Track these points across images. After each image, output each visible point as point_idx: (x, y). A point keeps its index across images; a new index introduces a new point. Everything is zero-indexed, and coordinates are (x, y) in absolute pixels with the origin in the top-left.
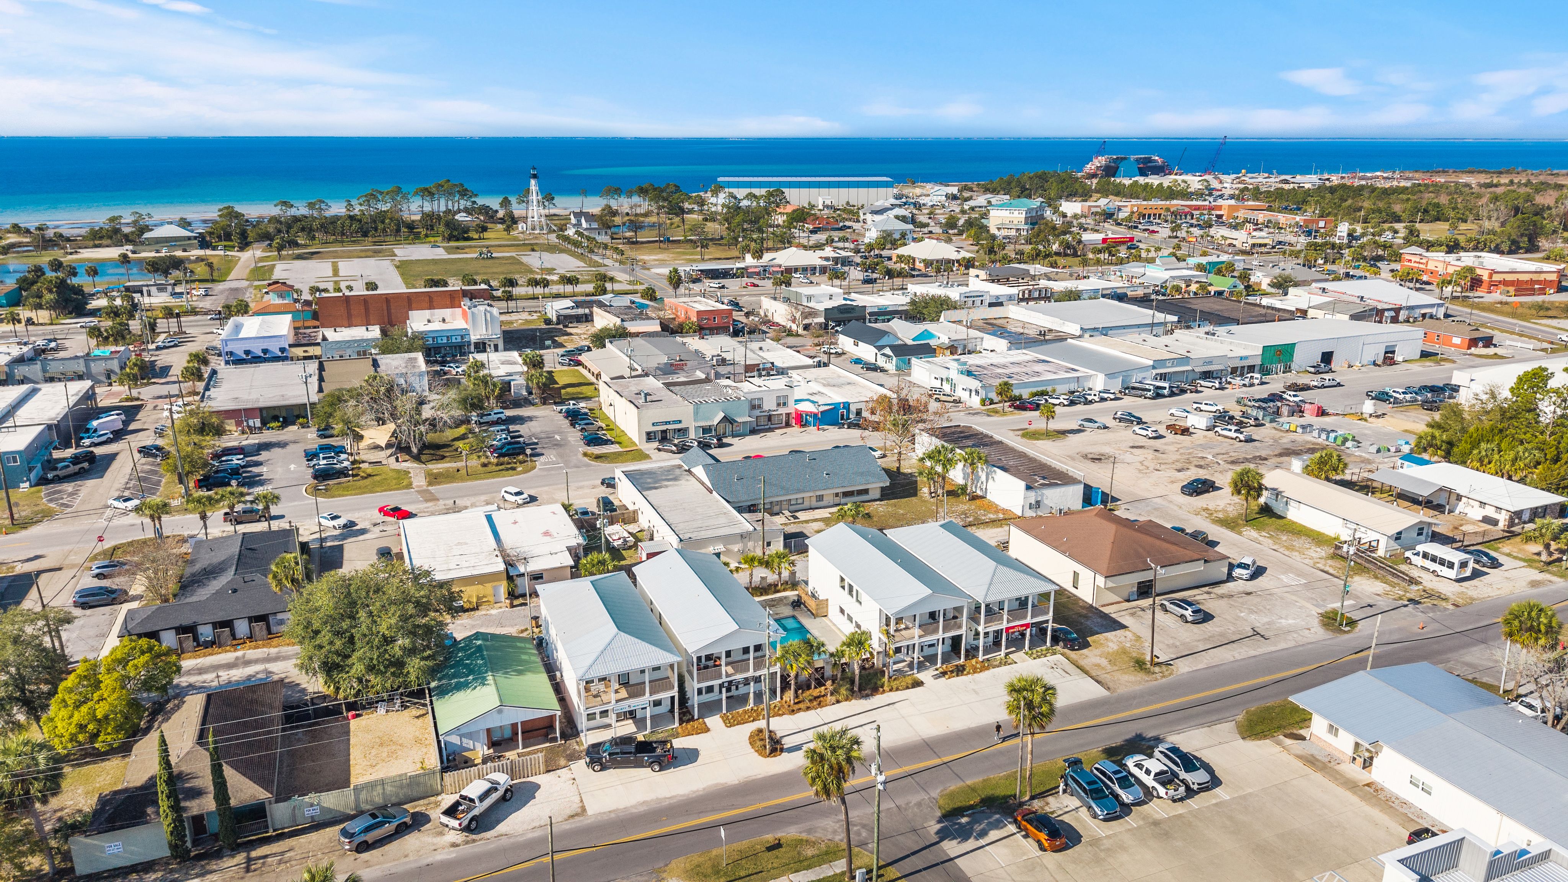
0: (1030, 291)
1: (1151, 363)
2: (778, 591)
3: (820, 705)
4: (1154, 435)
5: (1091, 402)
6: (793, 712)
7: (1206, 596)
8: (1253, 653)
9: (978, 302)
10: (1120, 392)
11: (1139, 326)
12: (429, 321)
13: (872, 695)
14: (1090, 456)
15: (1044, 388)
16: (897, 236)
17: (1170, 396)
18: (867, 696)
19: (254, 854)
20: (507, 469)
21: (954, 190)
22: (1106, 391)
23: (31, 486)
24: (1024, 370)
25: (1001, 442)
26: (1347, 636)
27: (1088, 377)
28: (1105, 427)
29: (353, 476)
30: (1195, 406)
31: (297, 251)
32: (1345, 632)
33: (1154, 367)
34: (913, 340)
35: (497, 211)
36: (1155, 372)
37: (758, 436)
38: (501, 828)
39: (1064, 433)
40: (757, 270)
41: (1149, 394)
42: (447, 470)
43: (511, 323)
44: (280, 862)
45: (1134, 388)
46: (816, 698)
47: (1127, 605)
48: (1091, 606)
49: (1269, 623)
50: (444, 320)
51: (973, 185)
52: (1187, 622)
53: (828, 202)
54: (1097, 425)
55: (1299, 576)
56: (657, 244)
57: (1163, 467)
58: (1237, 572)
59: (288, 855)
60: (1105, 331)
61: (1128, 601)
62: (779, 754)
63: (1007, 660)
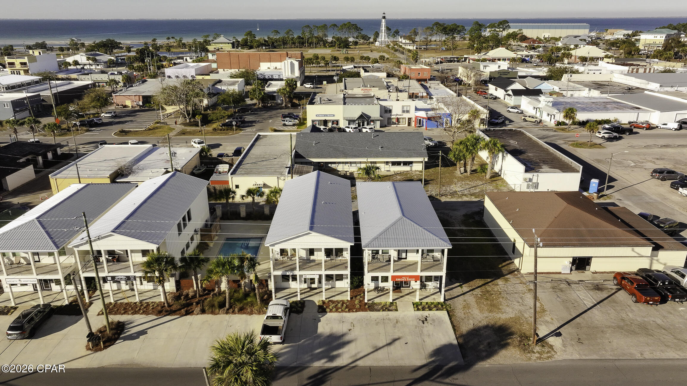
0: (638, 69)
6: (160, 313)
12: (268, 68)
15: (608, 118)
16: (572, 47)
24: (598, 106)
25: (535, 141)
27: (647, 113)
34: (534, 87)
42: (195, 131)
53: (547, 36)
56: (435, 51)
62: (101, 350)
63: (390, 306)
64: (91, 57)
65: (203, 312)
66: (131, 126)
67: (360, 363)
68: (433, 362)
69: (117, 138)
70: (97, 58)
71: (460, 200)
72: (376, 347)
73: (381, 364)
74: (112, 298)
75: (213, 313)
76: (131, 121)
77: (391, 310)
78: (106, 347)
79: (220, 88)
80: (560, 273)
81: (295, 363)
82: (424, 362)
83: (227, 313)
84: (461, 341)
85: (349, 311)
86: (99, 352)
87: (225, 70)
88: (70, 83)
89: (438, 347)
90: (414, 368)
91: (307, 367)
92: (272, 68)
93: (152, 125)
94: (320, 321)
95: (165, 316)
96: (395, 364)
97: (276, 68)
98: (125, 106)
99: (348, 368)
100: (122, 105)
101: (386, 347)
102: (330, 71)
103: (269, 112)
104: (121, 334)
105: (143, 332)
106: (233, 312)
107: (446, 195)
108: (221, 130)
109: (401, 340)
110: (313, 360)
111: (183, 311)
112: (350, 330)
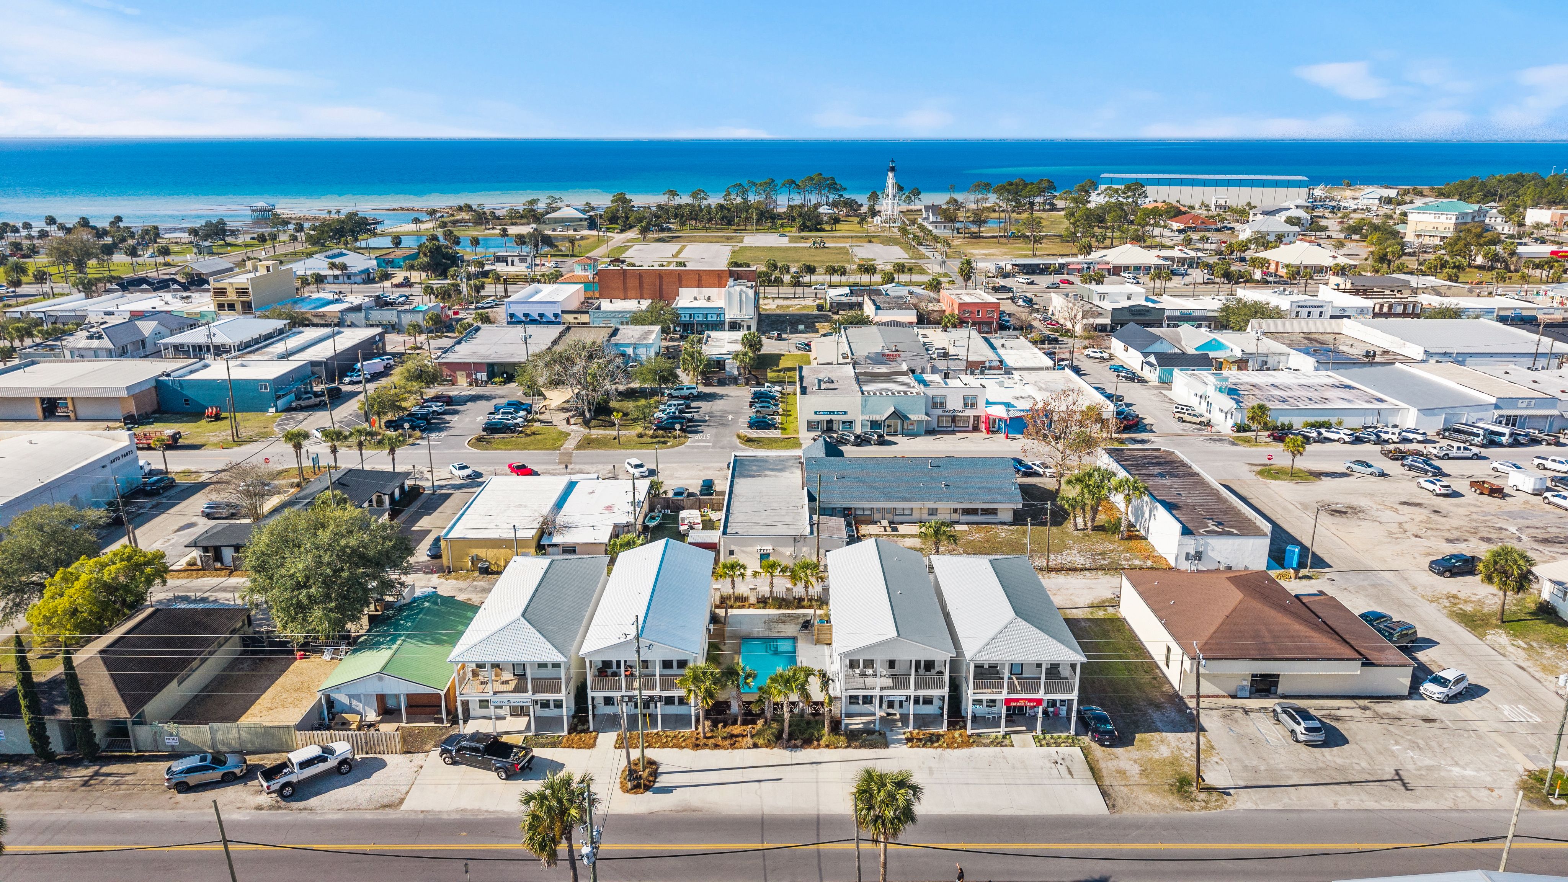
0: (1391, 305)
1: (1493, 400)
2: (803, 607)
3: (733, 746)
4: (1443, 491)
5: (1386, 442)
6: (696, 746)
7: (1357, 712)
8: (1371, 804)
9: (1316, 312)
10: (1438, 434)
11: (1515, 355)
12: (695, 299)
13: (802, 747)
14: (1333, 507)
15: (1326, 419)
16: (1272, 238)
17: (1510, 446)
18: (796, 747)
19: (105, 770)
20: (659, 443)
21: (1392, 193)
22: (1415, 431)
23: (277, 411)
24: (1309, 395)
25: (1198, 475)
26: (1551, 813)
27: (1395, 411)
28: (1383, 475)
29: (521, 432)
30: (1537, 461)
31: (661, 235)
32: (1553, 806)
33: (1497, 407)
34: (1197, 349)
35: (861, 205)
36: (1497, 413)
37: (932, 438)
38: (314, 802)
39: (1318, 475)
40: (1079, 267)
41: (1477, 440)
42: (605, 437)
43: (788, 307)
44: (116, 783)
45: (1458, 431)
46: (732, 736)
47: (1230, 702)
48: (1177, 694)
49: (1429, 768)
50: (709, 299)
51: (1425, 189)
52: (1297, 741)
53: (1222, 202)
54: (1370, 470)
55: (1534, 710)
56: (996, 240)
57: (1429, 532)
58: (1429, 688)
59: (128, 778)
60: (1461, 359)
61: (1234, 697)
62: (640, 793)
63: (1002, 741)
69: (477, 453)
70: (347, 263)
77: (1005, 746)
85: (948, 747)
86: (640, 796)
87: (613, 301)
92: (702, 299)
107: (1055, 569)
108: (651, 437)
111: (727, 745)
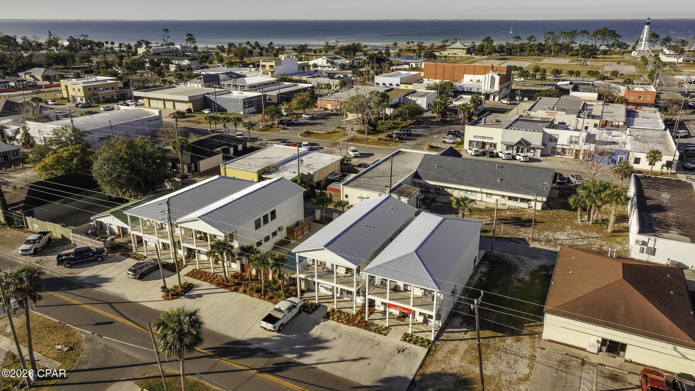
3: (235, 289)
6: (219, 285)
12: (471, 80)
23: (244, 113)
42: (363, 138)
62: (169, 300)
63: (383, 330)
64: (330, 60)
65: (245, 292)
66: (317, 128)
67: (320, 367)
68: (378, 386)
69: (300, 138)
70: (335, 61)
71: (551, 249)
72: (343, 358)
73: (335, 373)
74: (198, 266)
75: (251, 295)
76: (321, 123)
77: (381, 334)
78: (172, 299)
79: (411, 98)
80: (584, 350)
81: (275, 350)
82: (370, 384)
83: (260, 298)
84: (418, 378)
85: (346, 324)
86: (167, 301)
87: (430, 80)
88: (296, 85)
89: (392, 376)
90: (357, 385)
91: (281, 356)
92: (474, 81)
93: (333, 128)
94: (318, 324)
95: (221, 288)
96: (345, 377)
97: (479, 81)
98: (326, 109)
99: (308, 366)
100: (324, 108)
101: (350, 362)
102: (545, 85)
103: (442, 127)
104: (187, 292)
105: (200, 296)
106: (264, 299)
107: (539, 241)
108: (384, 140)
109: (367, 360)
110: (288, 353)
111: (233, 288)
112: (335, 339)
